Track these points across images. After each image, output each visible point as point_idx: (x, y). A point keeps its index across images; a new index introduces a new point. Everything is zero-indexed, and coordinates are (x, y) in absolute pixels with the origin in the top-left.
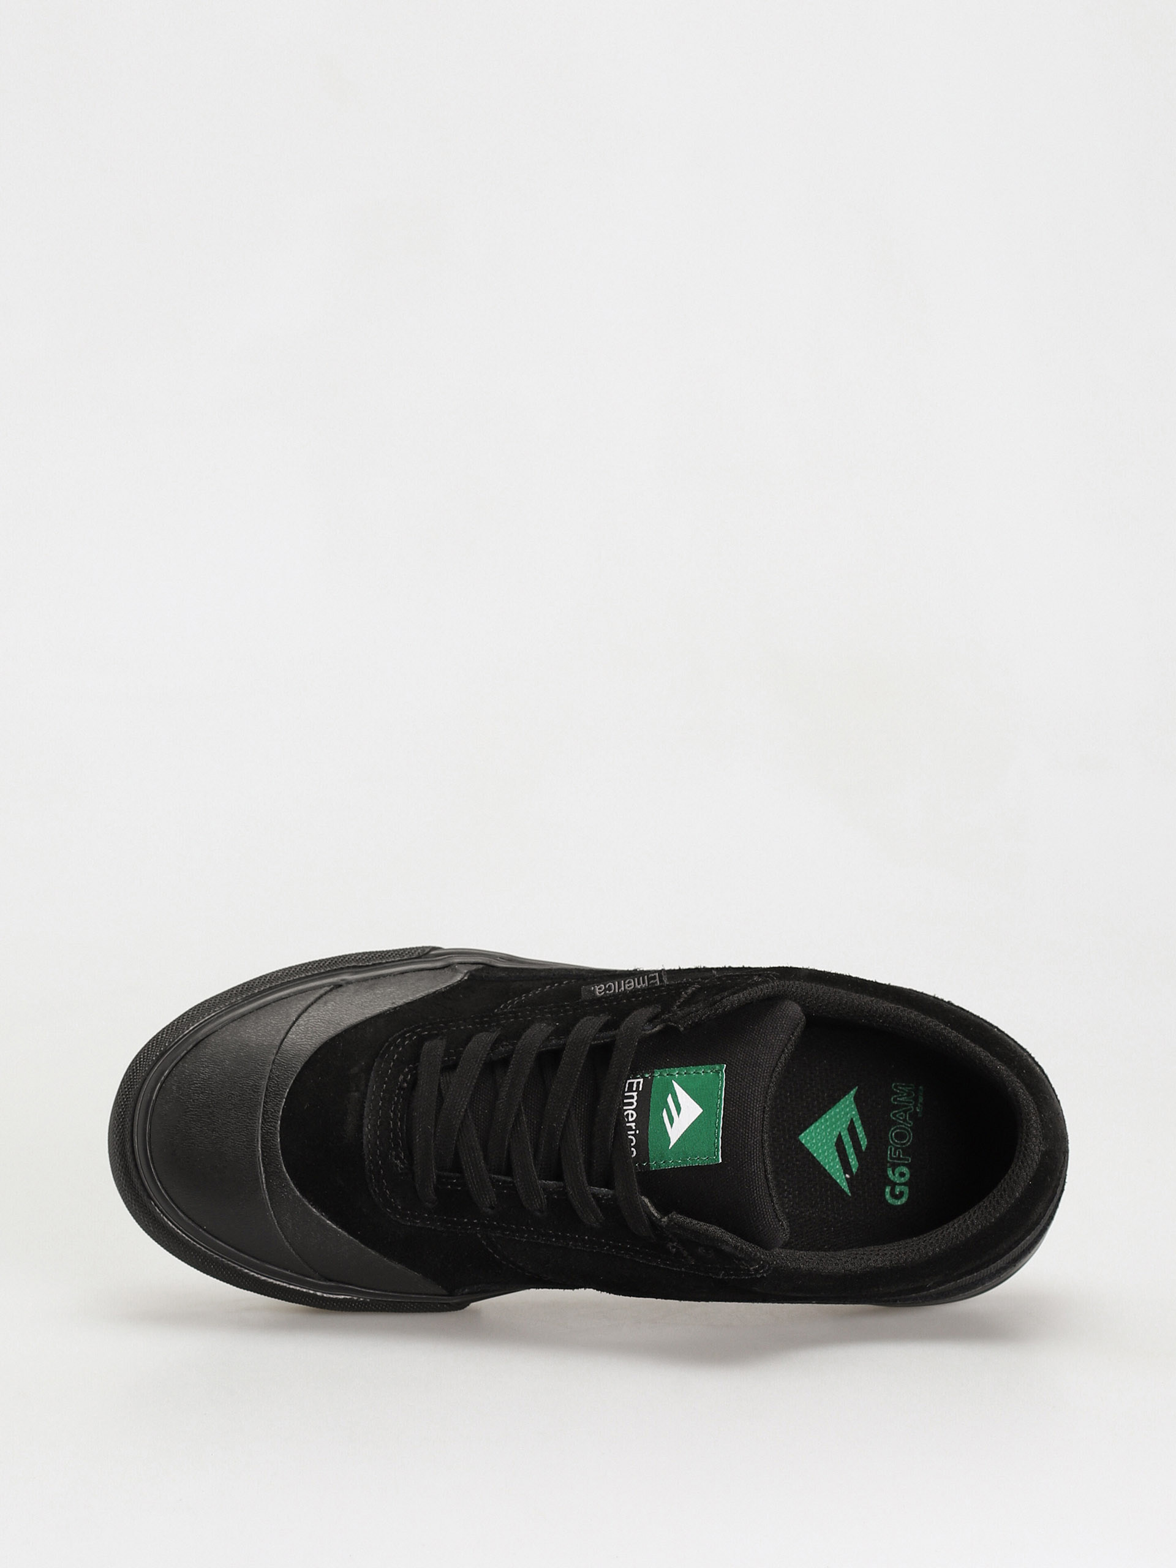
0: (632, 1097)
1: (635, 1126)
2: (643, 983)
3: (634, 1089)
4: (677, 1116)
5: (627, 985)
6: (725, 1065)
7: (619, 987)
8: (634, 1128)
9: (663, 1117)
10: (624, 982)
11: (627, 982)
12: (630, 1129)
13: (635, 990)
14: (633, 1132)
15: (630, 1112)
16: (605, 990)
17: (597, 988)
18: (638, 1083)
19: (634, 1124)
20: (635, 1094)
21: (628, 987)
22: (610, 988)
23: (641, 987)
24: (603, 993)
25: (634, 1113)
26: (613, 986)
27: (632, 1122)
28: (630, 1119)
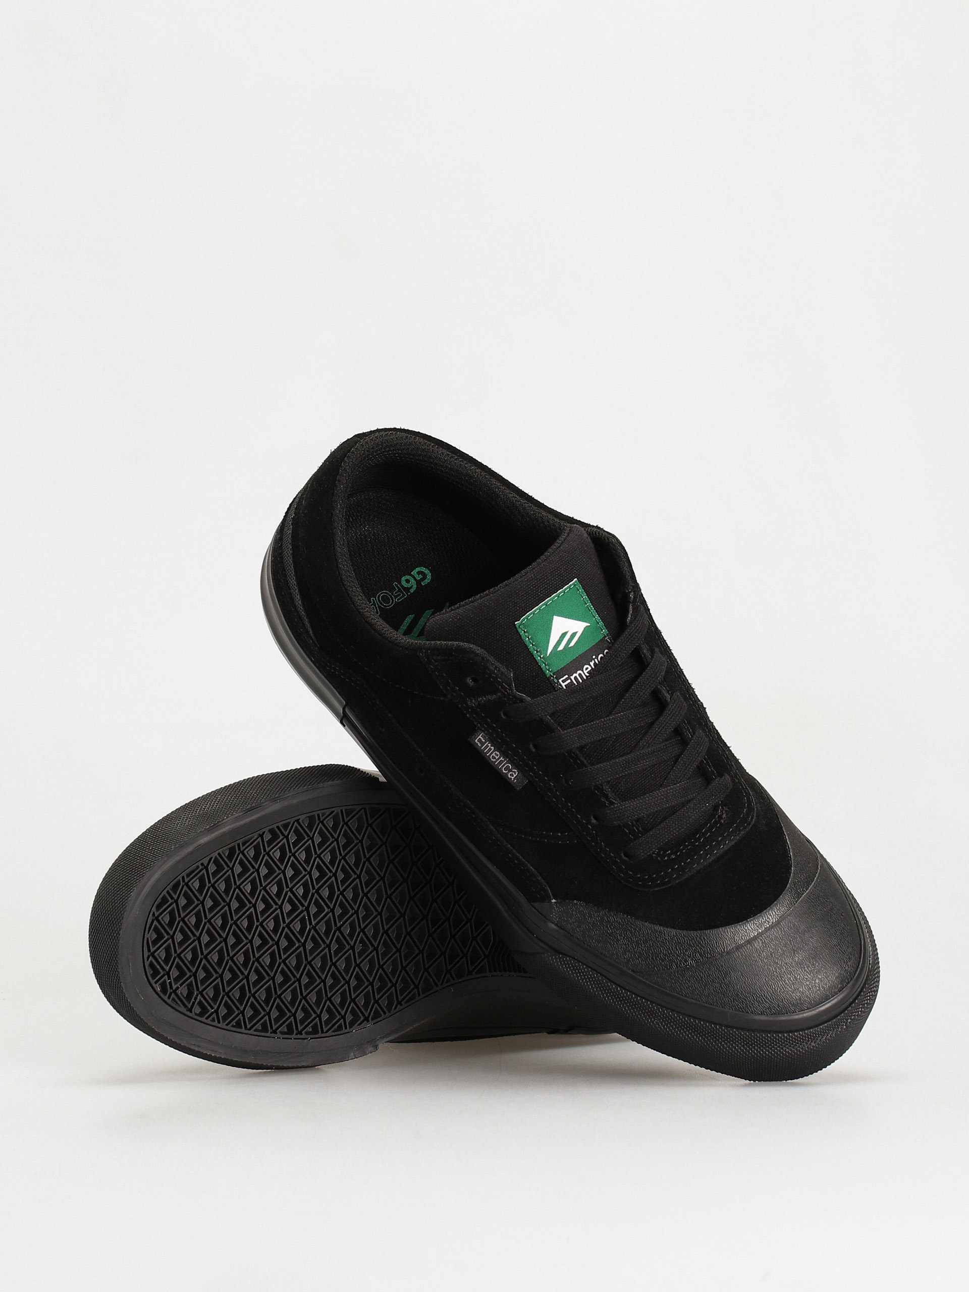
0: (576, 678)
1: (592, 661)
2: (488, 746)
3: (569, 681)
4: (568, 633)
5: (497, 758)
6: (516, 623)
7: (501, 762)
8: (593, 662)
9: (575, 644)
10: (495, 762)
11: (495, 760)
12: (595, 663)
14: (596, 660)
15: (586, 672)
16: (510, 771)
17: (513, 778)
18: (563, 681)
19: (591, 663)
20: (572, 678)
21: (497, 755)
22: (507, 768)
23: (491, 746)
24: (513, 770)
25: (584, 669)
26: (504, 768)
27: (590, 666)
28: (590, 669)
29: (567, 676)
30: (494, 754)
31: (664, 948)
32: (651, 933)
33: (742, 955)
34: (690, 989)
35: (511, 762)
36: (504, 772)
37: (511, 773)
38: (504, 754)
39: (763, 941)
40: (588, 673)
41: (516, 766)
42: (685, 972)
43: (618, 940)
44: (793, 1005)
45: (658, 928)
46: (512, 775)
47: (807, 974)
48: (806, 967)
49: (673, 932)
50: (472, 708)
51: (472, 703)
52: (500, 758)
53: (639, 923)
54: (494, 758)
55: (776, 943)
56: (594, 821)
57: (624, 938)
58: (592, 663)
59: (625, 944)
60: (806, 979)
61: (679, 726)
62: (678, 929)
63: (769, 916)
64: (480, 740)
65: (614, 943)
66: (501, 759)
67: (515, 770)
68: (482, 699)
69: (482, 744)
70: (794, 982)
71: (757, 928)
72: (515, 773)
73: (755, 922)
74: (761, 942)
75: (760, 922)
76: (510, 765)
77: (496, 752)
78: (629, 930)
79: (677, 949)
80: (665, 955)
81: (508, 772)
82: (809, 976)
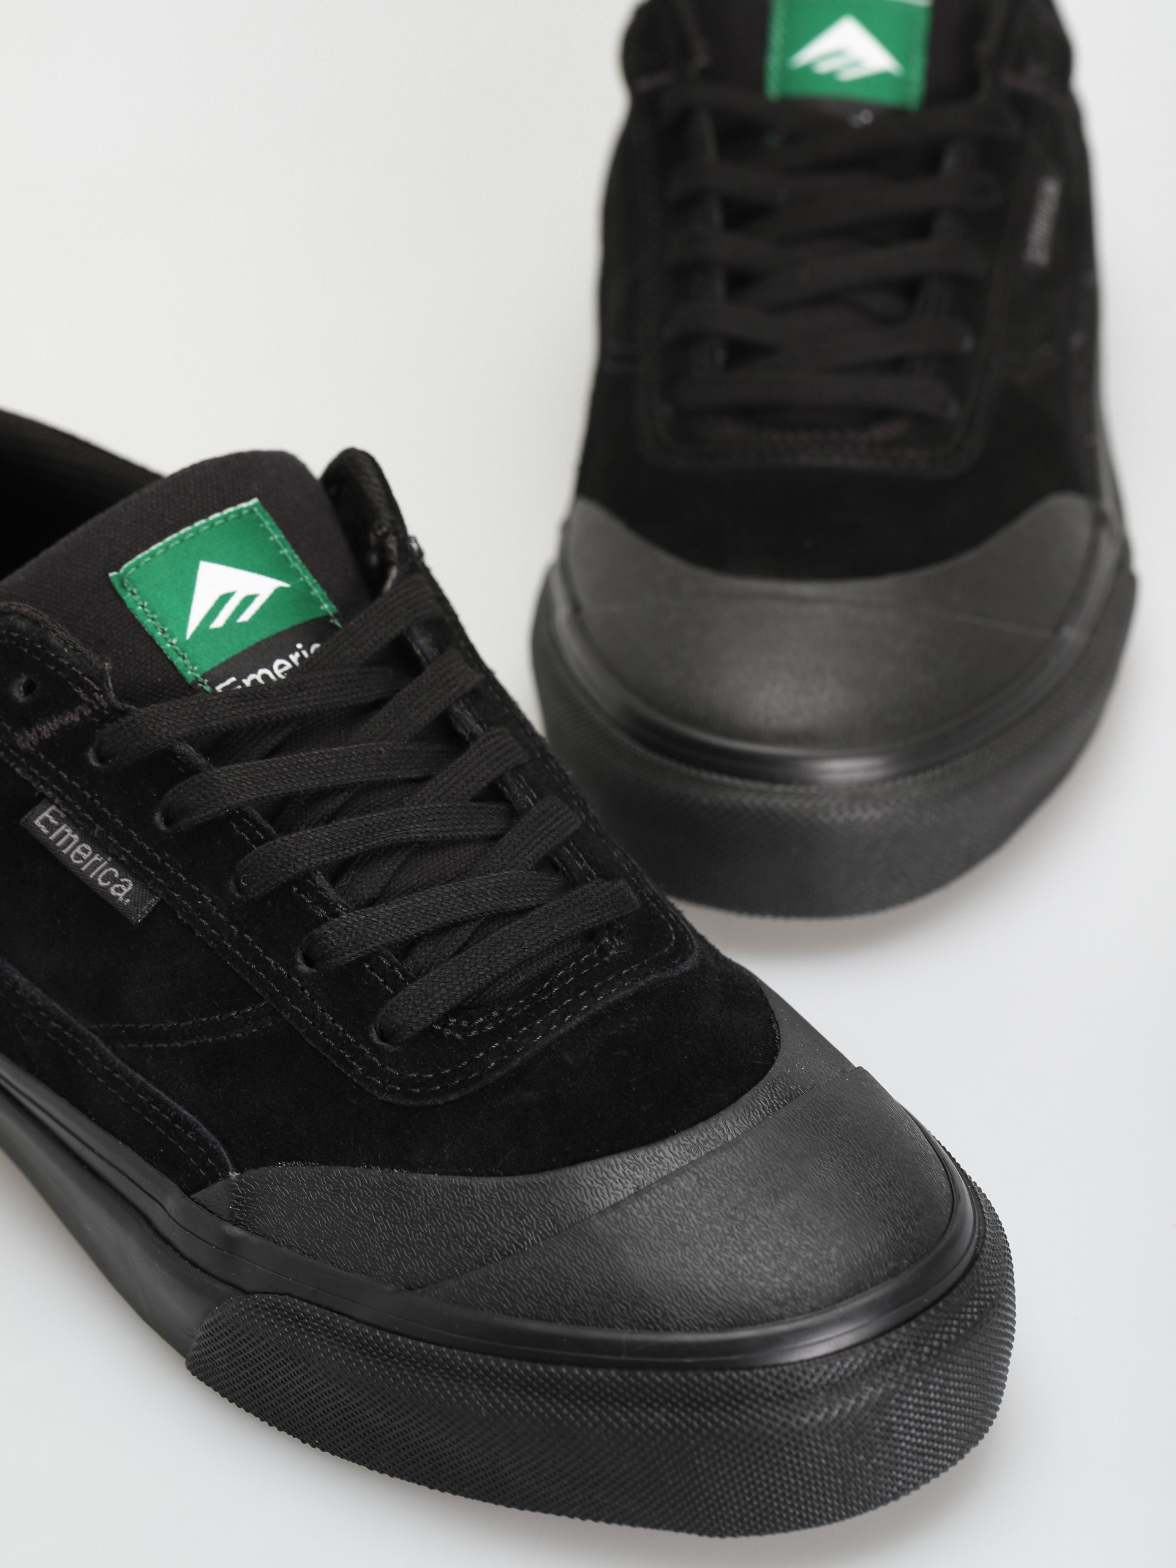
0: (254, 682)
1: (294, 654)
2: (66, 833)
3: (239, 687)
4: (234, 597)
5: (85, 856)
7: (96, 864)
8: (297, 655)
9: (253, 617)
10: (82, 865)
11: (81, 862)
12: (301, 658)
13: (85, 837)
14: (304, 652)
15: (278, 672)
16: (115, 881)
17: (121, 895)
19: (291, 657)
20: (247, 681)
21: (86, 851)
22: (109, 877)
23: (73, 833)
24: (122, 880)
26: (101, 876)
27: (290, 661)
28: (288, 666)
29: (233, 679)
30: (78, 850)
31: (473, 1220)
32: (442, 1194)
33: (651, 1206)
34: (532, 1299)
35: (116, 862)
36: (101, 883)
37: (117, 886)
38: (100, 846)
39: (701, 1175)
40: (283, 674)
41: (129, 869)
42: (519, 1263)
43: (372, 1225)
44: (777, 1303)
45: (458, 1180)
46: (120, 890)
47: (809, 1237)
48: (804, 1222)
49: (493, 1181)
50: (27, 754)
51: (28, 739)
52: (92, 856)
53: (416, 1177)
54: (78, 857)
55: (731, 1179)
56: (304, 968)
57: (385, 1217)
58: (295, 657)
59: (389, 1231)
60: (807, 1246)
61: (501, 779)
62: (504, 1176)
63: (716, 1130)
64: (45, 822)
65: (364, 1235)
66: (96, 858)
67: (126, 880)
68: (47, 729)
69: (52, 828)
70: (776, 1253)
71: (687, 1154)
72: (126, 884)
73: (682, 1142)
74: (694, 1178)
75: (695, 1141)
76: (114, 870)
77: (84, 845)
78: (395, 1198)
79: (501, 1218)
80: (477, 1235)
81: (111, 885)
82: (812, 1240)
